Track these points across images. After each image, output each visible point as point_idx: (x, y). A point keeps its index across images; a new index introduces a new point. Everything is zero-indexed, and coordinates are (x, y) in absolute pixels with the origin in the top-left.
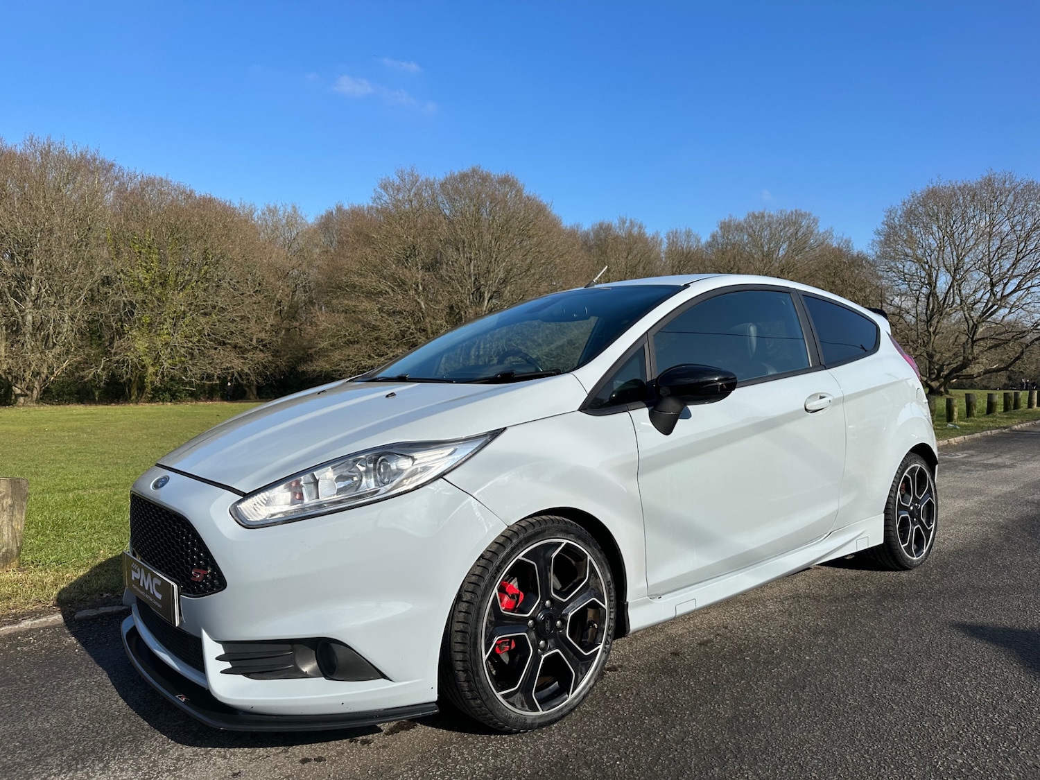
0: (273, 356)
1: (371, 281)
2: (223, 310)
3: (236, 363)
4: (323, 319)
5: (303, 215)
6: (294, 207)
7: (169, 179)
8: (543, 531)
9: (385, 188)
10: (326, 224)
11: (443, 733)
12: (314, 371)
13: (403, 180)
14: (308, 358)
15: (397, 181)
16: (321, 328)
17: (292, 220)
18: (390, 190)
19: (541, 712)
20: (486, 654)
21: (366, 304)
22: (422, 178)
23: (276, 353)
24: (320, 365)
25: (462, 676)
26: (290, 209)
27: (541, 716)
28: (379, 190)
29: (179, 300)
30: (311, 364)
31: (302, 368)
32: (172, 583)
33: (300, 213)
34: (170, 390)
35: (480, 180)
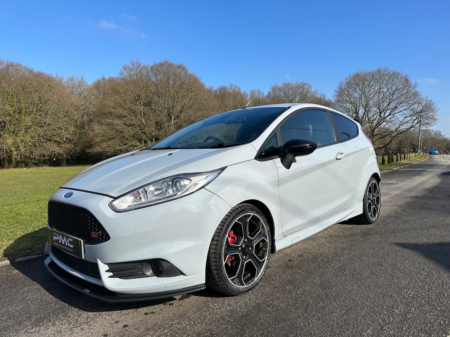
0: (74, 145)
1: (119, 111)
2: (49, 124)
3: (57, 150)
4: (97, 128)
5: (86, 81)
6: (82, 77)
7: (21, 63)
8: (244, 210)
9: (125, 69)
10: (97, 85)
11: (203, 298)
12: (94, 152)
13: (133, 65)
14: (90, 146)
15: (131, 66)
16: (97, 132)
17: (81, 83)
18: (127, 70)
19: (245, 286)
20: (224, 262)
21: (117, 121)
22: (142, 65)
23: (75, 144)
24: (96, 149)
25: (215, 272)
26: (80, 78)
27: (246, 288)
28: (122, 70)
29: (27, 120)
30: (92, 149)
31: (88, 151)
32: (80, 239)
33: (85, 80)
34: (24, 162)
35: (168, 66)
